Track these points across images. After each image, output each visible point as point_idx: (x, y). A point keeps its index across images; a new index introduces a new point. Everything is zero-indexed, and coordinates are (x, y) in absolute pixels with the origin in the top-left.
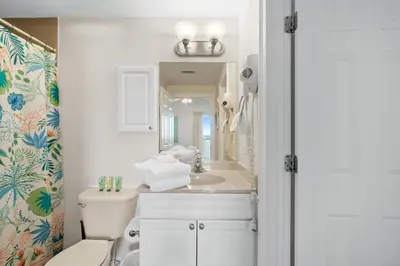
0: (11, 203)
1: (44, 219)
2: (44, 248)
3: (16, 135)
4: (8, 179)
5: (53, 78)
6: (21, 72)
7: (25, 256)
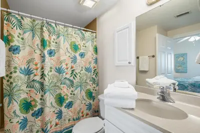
0: (79, 92)
1: (90, 101)
2: (89, 113)
3: (82, 68)
4: (78, 83)
5: (95, 43)
6: (84, 44)
7: (84, 113)
